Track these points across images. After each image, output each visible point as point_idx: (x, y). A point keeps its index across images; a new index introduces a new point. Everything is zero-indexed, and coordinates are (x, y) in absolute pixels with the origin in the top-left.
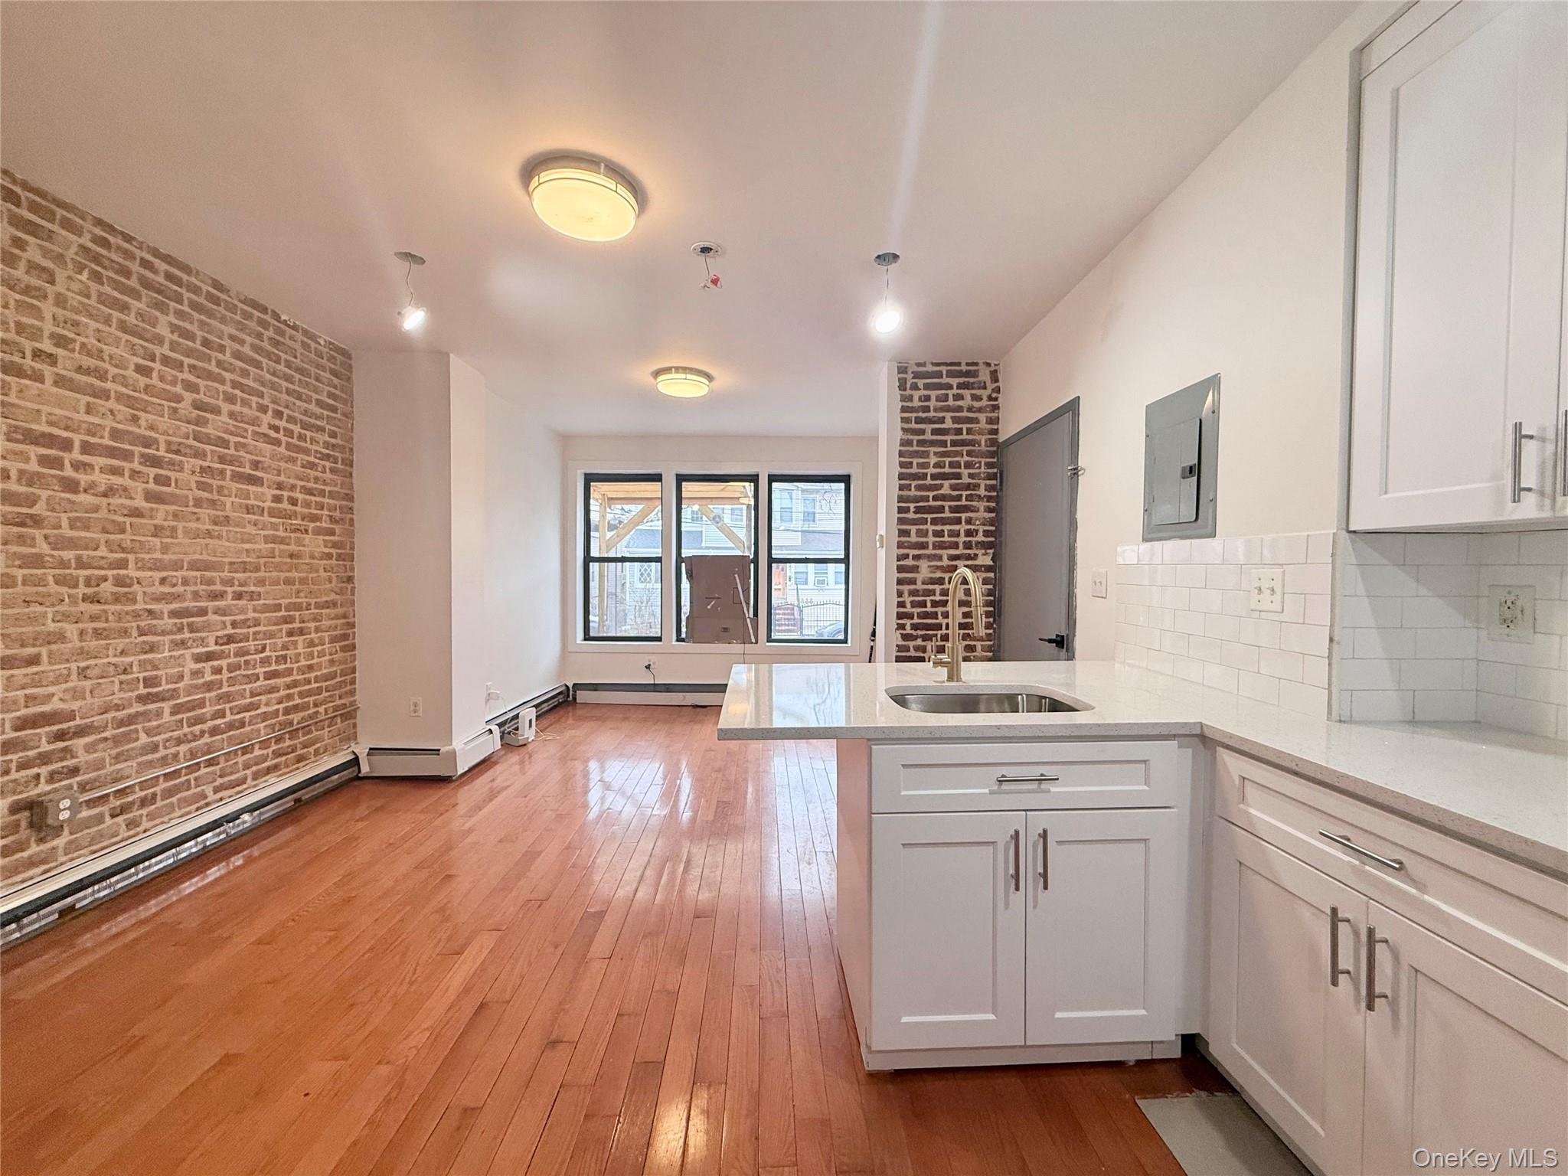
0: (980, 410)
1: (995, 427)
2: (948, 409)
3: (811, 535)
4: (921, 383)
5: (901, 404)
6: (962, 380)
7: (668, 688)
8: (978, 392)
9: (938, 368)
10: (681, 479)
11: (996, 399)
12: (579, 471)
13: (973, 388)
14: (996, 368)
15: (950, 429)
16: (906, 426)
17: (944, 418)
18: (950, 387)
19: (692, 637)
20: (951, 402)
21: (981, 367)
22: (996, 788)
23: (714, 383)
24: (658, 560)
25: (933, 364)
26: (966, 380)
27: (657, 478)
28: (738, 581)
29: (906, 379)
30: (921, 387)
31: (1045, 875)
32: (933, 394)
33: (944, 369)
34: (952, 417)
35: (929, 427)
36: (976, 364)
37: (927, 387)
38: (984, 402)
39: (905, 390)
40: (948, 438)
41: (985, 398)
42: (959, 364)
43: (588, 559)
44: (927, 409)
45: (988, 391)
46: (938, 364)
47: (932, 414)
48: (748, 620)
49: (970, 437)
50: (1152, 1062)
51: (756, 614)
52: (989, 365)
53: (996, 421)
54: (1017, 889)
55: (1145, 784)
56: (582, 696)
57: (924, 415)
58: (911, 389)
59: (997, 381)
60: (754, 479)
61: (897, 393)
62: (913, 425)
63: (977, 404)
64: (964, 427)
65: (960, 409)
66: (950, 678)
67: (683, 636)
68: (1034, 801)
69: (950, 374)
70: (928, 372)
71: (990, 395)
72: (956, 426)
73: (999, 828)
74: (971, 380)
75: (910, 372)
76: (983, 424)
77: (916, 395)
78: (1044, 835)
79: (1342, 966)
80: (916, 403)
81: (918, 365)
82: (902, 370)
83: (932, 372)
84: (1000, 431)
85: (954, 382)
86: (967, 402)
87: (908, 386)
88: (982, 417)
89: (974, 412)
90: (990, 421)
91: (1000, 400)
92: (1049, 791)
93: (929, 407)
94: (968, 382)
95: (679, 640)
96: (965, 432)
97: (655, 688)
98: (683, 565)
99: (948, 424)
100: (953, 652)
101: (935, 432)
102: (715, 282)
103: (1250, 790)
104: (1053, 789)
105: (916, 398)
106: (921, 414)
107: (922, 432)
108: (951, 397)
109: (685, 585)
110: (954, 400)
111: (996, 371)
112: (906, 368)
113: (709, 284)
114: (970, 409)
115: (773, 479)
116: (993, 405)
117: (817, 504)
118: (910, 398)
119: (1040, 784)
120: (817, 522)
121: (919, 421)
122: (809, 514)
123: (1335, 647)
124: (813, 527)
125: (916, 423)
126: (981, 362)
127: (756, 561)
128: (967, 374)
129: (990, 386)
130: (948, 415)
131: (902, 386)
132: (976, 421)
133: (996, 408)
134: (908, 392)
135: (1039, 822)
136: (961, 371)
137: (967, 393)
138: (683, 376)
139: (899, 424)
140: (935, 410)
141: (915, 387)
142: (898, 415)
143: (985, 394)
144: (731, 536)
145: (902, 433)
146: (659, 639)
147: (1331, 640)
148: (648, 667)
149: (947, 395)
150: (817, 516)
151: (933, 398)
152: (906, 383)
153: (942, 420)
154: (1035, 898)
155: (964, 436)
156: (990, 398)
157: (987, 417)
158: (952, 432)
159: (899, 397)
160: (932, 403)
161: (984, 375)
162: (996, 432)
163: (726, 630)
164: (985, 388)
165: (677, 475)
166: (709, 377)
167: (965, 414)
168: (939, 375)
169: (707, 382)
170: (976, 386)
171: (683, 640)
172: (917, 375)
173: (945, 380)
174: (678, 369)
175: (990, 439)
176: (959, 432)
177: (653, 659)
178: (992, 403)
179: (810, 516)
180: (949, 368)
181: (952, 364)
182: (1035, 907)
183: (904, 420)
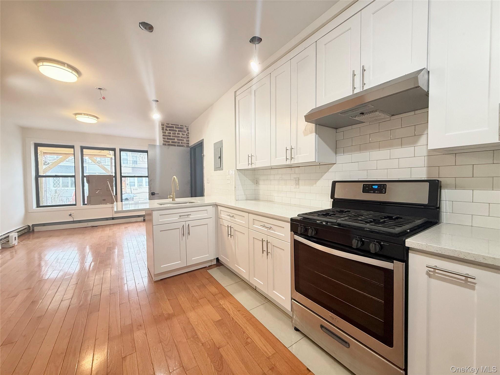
0: (184, 138)
1: (188, 142)
2: (176, 137)
3: (136, 169)
4: (168, 129)
5: (162, 134)
6: (179, 129)
7: (80, 222)
8: (184, 133)
9: (173, 126)
10: (82, 148)
11: (188, 135)
12: (32, 142)
13: (182, 132)
14: (188, 127)
15: (176, 142)
16: (164, 140)
17: (175, 139)
18: (176, 131)
19: (89, 203)
20: (176, 135)
21: (184, 127)
22: (179, 218)
23: (99, 120)
24: (74, 176)
25: (171, 124)
26: (181, 129)
27: (72, 147)
28: (109, 183)
29: (164, 127)
30: (168, 130)
31: (189, 233)
32: (172, 132)
33: (174, 126)
34: (177, 139)
35: (171, 141)
36: (183, 126)
37: (170, 130)
38: (185, 136)
39: (164, 130)
40: (176, 144)
41: (185, 135)
42: (178, 125)
43: (38, 176)
44: (170, 136)
45: (186, 133)
46: (173, 125)
47: (171, 137)
48: (113, 196)
49: (182, 144)
50: (211, 265)
51: (116, 194)
52: (186, 126)
53: (188, 141)
54: (184, 236)
55: (207, 214)
56: (36, 229)
57: (169, 137)
58: (165, 130)
59: (188, 131)
60: (114, 150)
61: (162, 131)
62: (166, 140)
63: (183, 136)
64: (180, 142)
65: (179, 137)
66: (173, 200)
67: (86, 203)
68: (187, 219)
69: (176, 128)
70: (170, 126)
71: (187, 134)
72: (178, 141)
73: (180, 225)
74: (182, 130)
75: (165, 126)
76: (185, 141)
77: (167, 132)
78: (189, 225)
79: (229, 234)
80: (167, 134)
81: (167, 124)
82: (163, 125)
83: (171, 126)
84: (189, 143)
85: (177, 130)
86: (181, 135)
87: (164, 129)
88: (185, 140)
89: (183, 138)
90: (187, 141)
91: (189, 135)
92: (189, 217)
93: (170, 135)
94: (181, 130)
95: (84, 204)
96: (180, 143)
97: (74, 222)
98: (85, 178)
99: (176, 141)
100: (173, 195)
101: (172, 142)
102: (104, 98)
103: (222, 212)
104: (190, 217)
105: (167, 133)
106: (168, 137)
107: (169, 142)
108: (176, 134)
109: (86, 185)
110: (177, 134)
111: (188, 128)
112: (164, 124)
113: (102, 98)
114: (182, 137)
115: (121, 150)
116: (187, 137)
117: (138, 158)
118: (165, 133)
119: (188, 216)
120: (138, 164)
121: (168, 139)
122: (134, 161)
123: (235, 188)
124: (136, 166)
125: (167, 139)
126: (184, 125)
127: (115, 177)
128: (181, 128)
129: (187, 132)
130: (176, 138)
131: (163, 129)
132: (183, 140)
133: (188, 138)
134: (165, 131)
135: (188, 223)
136: (179, 127)
137: (181, 133)
138: (87, 117)
139: (162, 139)
140: (172, 137)
141: (166, 130)
142: (162, 137)
143: (185, 134)
144: (105, 169)
145: (163, 142)
146: (75, 205)
147: (235, 187)
148: (70, 215)
149: (175, 133)
150: (138, 162)
151: (172, 133)
152: (164, 128)
153: (174, 139)
154: (188, 237)
155: (180, 144)
156: (187, 135)
157: (186, 140)
158: (177, 143)
159: (162, 132)
160: (171, 135)
161: (185, 129)
162: (188, 144)
163: (104, 200)
164: (185, 132)
165: (81, 146)
166: (97, 118)
167: (180, 138)
168: (173, 127)
169: (96, 119)
170: (183, 131)
171: (86, 204)
172: (167, 127)
173: (175, 129)
174: (85, 114)
175: (187, 145)
176: (179, 143)
177: (72, 212)
178: (187, 136)
179: (135, 162)
180: (175, 126)
181: (176, 125)
182: (187, 239)
183: (164, 138)
